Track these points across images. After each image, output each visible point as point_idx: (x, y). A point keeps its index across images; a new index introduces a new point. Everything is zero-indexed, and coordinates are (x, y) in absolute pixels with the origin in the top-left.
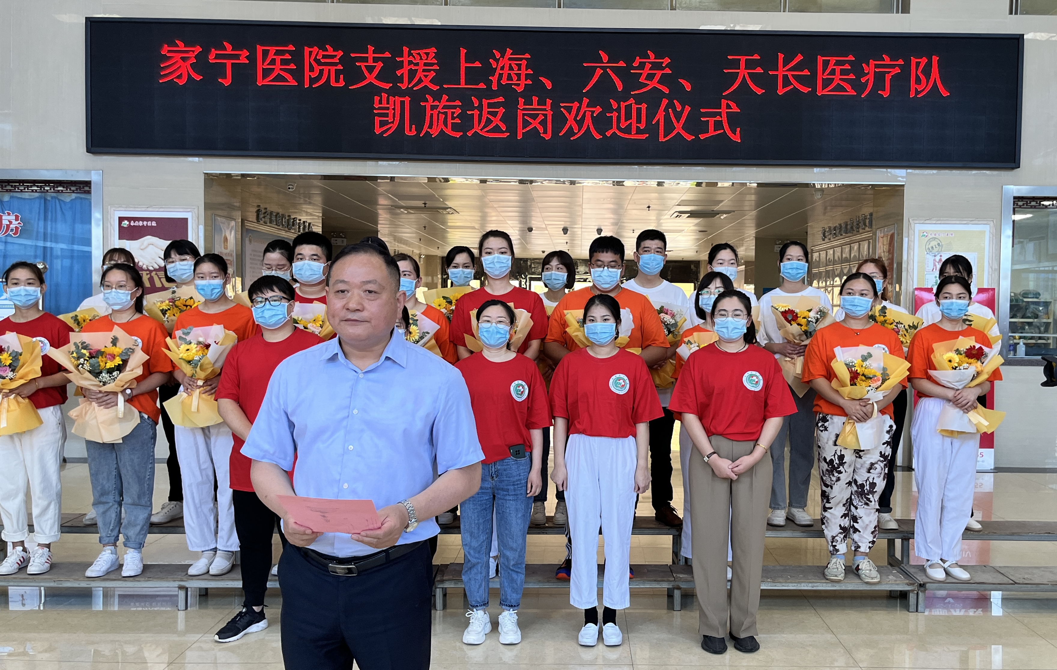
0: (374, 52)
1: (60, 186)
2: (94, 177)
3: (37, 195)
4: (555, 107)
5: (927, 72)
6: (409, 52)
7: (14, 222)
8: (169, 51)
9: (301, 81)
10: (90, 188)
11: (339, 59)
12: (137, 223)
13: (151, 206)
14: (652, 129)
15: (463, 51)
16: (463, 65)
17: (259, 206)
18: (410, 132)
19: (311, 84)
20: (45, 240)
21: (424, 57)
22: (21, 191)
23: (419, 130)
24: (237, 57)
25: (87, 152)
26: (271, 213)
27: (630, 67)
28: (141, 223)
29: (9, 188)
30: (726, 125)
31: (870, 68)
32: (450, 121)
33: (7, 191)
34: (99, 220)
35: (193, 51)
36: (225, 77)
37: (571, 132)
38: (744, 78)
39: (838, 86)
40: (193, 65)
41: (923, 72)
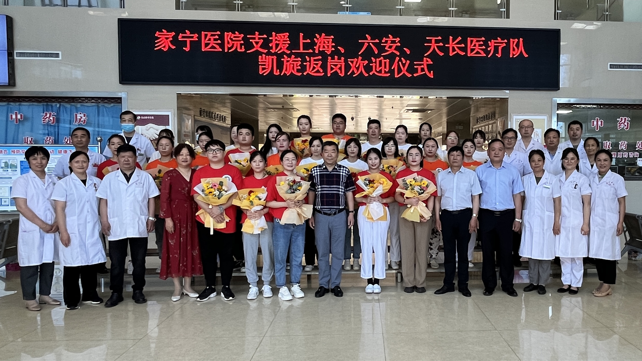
0: (259, 35)
1: (106, 100)
2: (123, 96)
3: (94, 104)
4: (346, 61)
5: (518, 45)
6: (276, 35)
7: (83, 117)
8: (159, 35)
9: (223, 49)
10: (121, 100)
11: (242, 38)
13: (151, 109)
14: (391, 71)
15: (301, 35)
16: (302, 41)
17: (201, 108)
18: (277, 73)
19: (228, 50)
21: (283, 37)
22: (87, 102)
23: (281, 72)
24: (192, 37)
25: (120, 83)
26: (207, 112)
27: (381, 42)
28: (146, 118)
30: (426, 69)
31: (492, 43)
32: (295, 68)
33: (79, 102)
35: (171, 35)
36: (186, 47)
37: (353, 73)
38: (434, 48)
39: (478, 52)
40: (171, 41)
41: (516, 46)
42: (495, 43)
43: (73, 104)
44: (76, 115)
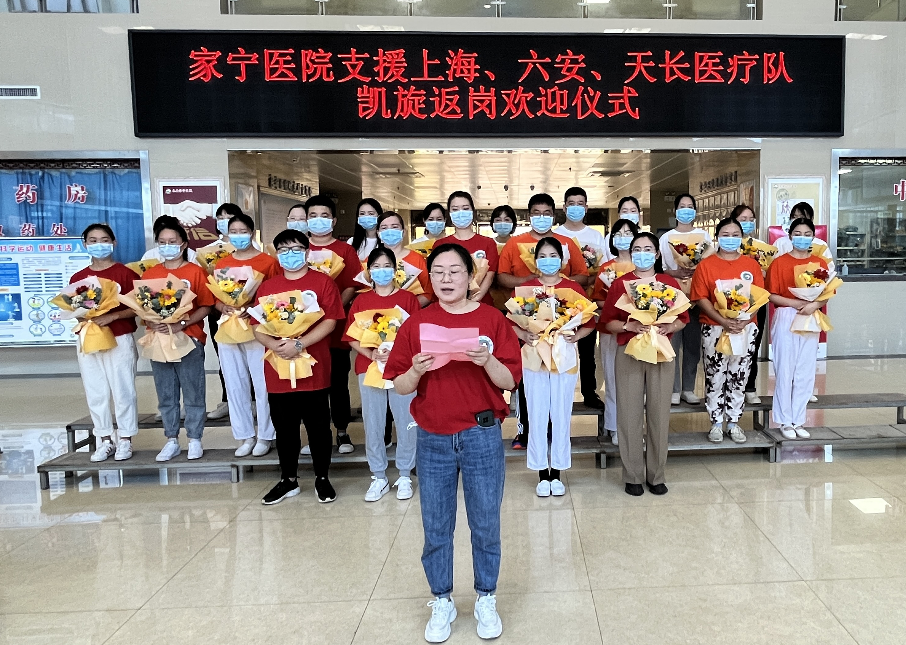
0: (357, 53)
1: (116, 163)
2: (142, 156)
3: (97, 170)
4: (498, 94)
5: (776, 64)
6: (384, 52)
7: (81, 192)
8: (196, 56)
9: (300, 76)
10: (139, 164)
11: (330, 59)
12: (177, 191)
13: (188, 177)
14: (572, 110)
15: (425, 52)
16: (426, 62)
17: (270, 175)
18: (386, 115)
19: (308, 79)
20: (106, 205)
21: (395, 57)
22: (85, 168)
23: (393, 114)
24: (249, 59)
25: (136, 136)
26: (280, 180)
27: (554, 62)
28: (180, 191)
29: (75, 165)
30: (627, 105)
31: (734, 61)
32: (417, 107)
33: (74, 168)
34: (147, 189)
35: (215, 55)
36: (240, 75)
37: (510, 113)
38: (640, 70)
39: (711, 74)
40: (214, 66)
41: (773, 64)
42: (740, 60)
43: (64, 170)
44: (69, 188)
